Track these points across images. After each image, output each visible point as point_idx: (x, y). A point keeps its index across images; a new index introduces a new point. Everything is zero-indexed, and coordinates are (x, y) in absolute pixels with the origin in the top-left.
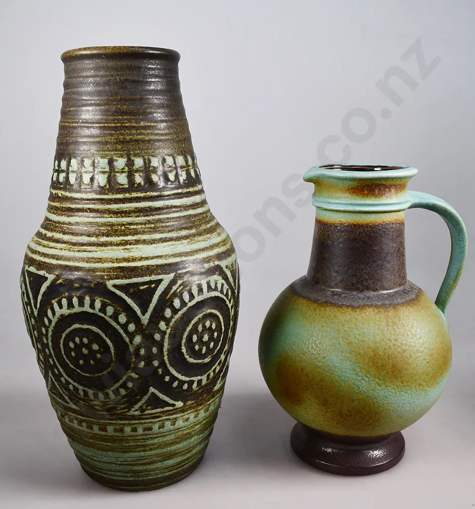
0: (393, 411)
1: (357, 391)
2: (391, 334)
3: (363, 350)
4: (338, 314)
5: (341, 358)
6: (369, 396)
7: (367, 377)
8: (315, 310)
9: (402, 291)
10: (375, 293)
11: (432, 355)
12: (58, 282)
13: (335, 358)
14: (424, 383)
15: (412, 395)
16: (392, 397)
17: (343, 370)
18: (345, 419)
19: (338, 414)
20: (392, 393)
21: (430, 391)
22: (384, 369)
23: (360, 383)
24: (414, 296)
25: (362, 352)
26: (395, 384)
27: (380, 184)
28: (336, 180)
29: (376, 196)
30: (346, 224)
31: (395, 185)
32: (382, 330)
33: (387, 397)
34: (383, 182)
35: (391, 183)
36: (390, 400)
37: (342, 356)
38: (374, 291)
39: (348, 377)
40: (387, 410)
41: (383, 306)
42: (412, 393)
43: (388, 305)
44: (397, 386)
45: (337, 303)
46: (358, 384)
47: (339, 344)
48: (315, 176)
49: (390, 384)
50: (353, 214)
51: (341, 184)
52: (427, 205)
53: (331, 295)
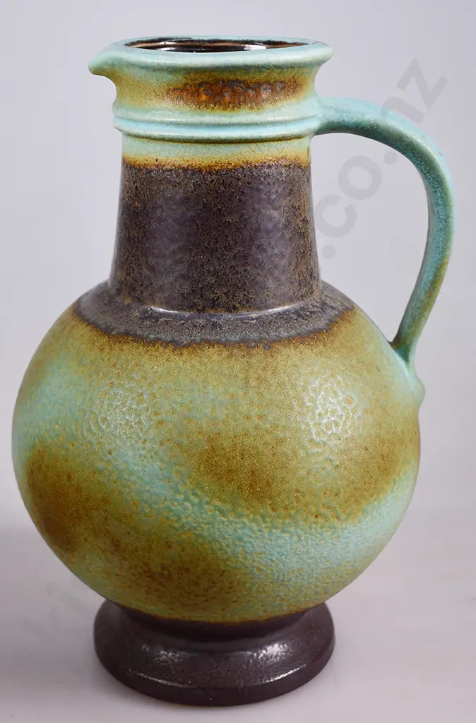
0: (260, 570)
1: (177, 525)
2: (252, 403)
3: (189, 437)
4: (145, 358)
5: (143, 452)
6: (201, 536)
7: (194, 494)
8: (102, 350)
9: (296, 312)
10: (230, 316)
11: (346, 452)
13: (130, 454)
14: (328, 513)
15: (299, 536)
16: (253, 541)
17: (146, 479)
18: (160, 584)
19: (145, 572)
20: (253, 532)
21: (346, 528)
22: (232, 480)
23: (180, 508)
24: (321, 324)
25: (185, 442)
26: (255, 513)
27: (233, 81)
28: (143, 72)
29: (226, 107)
30: (169, 167)
31: (268, 83)
32: (232, 396)
33: (240, 539)
34: (240, 76)
35: (261, 77)
36: (248, 545)
37: (144, 448)
38: (229, 310)
39: (157, 495)
40: (247, 567)
41: (245, 344)
42: (300, 532)
43: (255, 341)
44: (263, 517)
45: (147, 337)
46: (178, 510)
47: (140, 422)
48: (105, 63)
49: (246, 512)
50: (180, 145)
51: (153, 79)
52: (357, 127)
53: (141, 318)
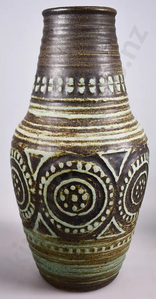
12: (133, 152)
